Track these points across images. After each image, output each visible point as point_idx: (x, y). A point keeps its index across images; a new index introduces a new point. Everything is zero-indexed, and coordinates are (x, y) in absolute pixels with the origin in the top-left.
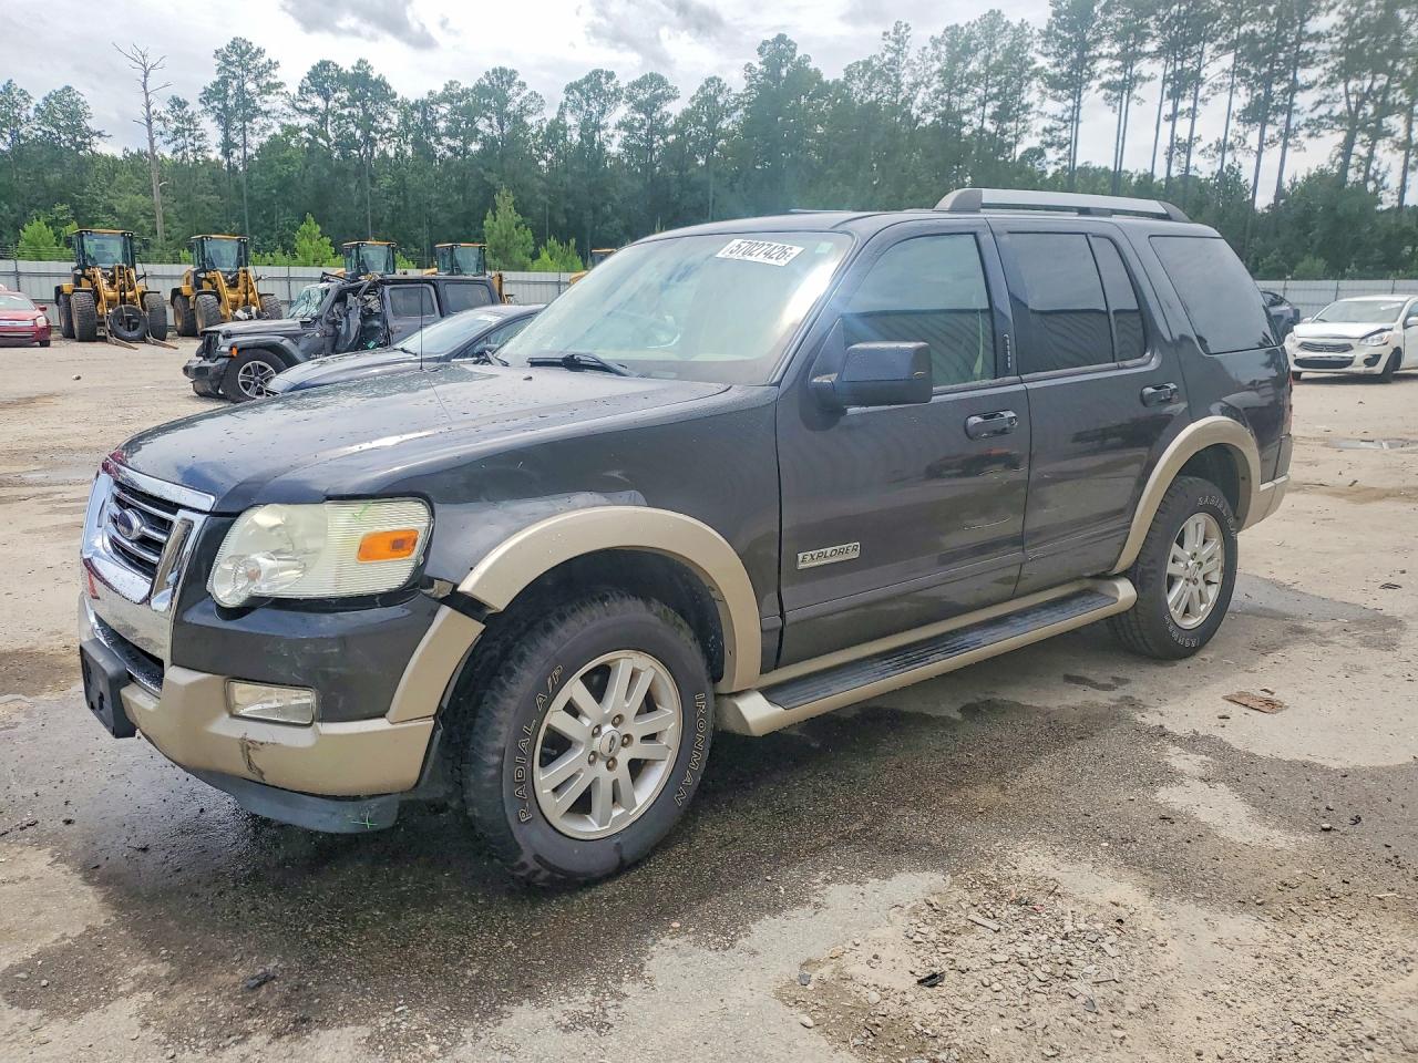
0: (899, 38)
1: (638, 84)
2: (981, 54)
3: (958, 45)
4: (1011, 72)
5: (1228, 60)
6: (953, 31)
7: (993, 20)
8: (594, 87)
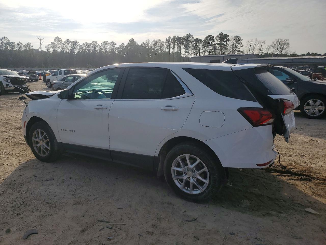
0: (148, 40)
1: (111, 43)
2: (158, 43)
3: (155, 42)
4: (162, 45)
5: (183, 46)
6: (154, 40)
7: (159, 40)
8: (105, 43)
